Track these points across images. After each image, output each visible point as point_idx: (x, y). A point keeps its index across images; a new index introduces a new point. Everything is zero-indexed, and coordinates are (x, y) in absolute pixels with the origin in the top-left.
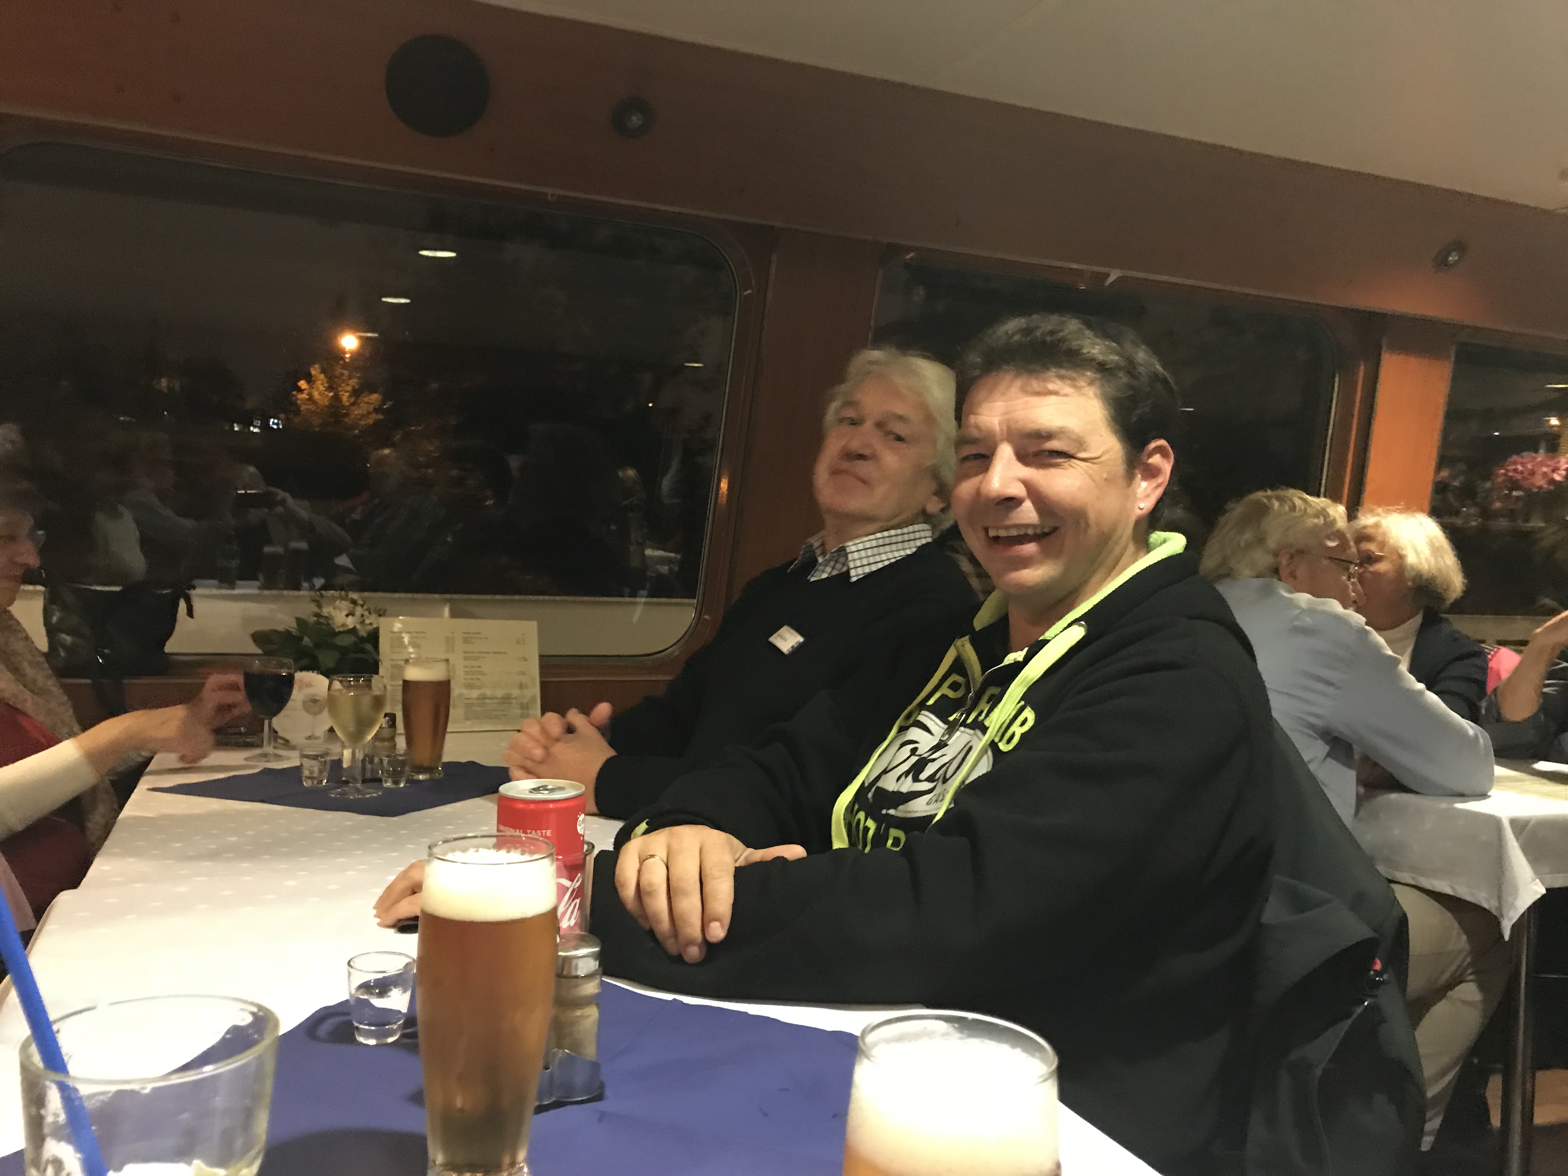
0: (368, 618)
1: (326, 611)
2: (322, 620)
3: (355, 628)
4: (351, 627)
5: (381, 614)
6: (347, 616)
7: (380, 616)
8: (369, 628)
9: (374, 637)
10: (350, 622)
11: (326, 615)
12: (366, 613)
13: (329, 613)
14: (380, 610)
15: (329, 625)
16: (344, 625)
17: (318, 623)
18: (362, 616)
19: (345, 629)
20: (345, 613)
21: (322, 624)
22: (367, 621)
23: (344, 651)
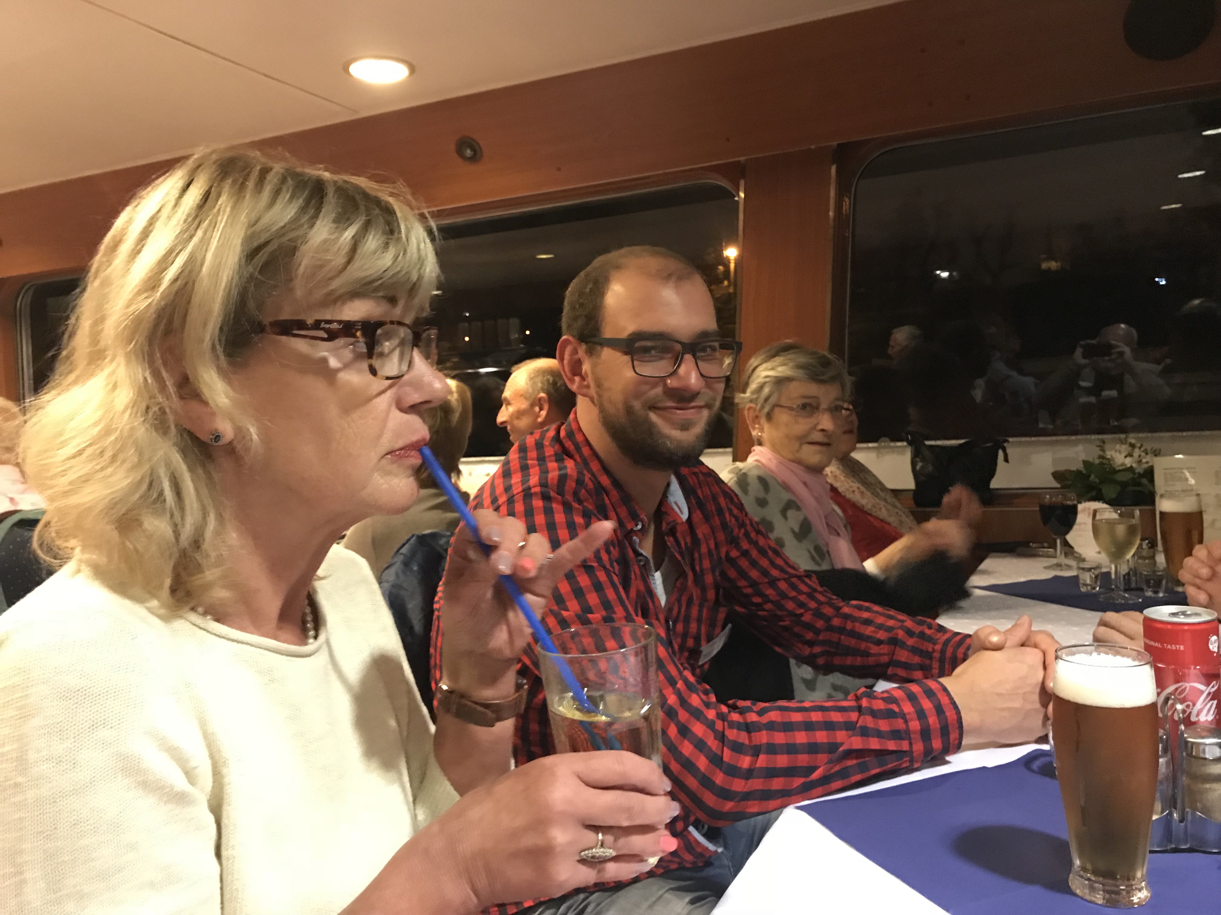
0: (1144, 458)
1: (1109, 454)
2: (1104, 461)
3: (1131, 467)
4: (1129, 465)
5: (1157, 453)
6: (1126, 457)
7: (1156, 455)
8: (1145, 466)
9: (1149, 473)
10: (1128, 462)
11: (1109, 457)
12: (1143, 454)
13: (1111, 456)
14: (1155, 450)
15: (1111, 465)
16: (1123, 464)
17: (1101, 464)
18: (1140, 456)
19: (1124, 467)
20: (1123, 455)
21: (1104, 464)
22: (1144, 461)
23: (1124, 485)
